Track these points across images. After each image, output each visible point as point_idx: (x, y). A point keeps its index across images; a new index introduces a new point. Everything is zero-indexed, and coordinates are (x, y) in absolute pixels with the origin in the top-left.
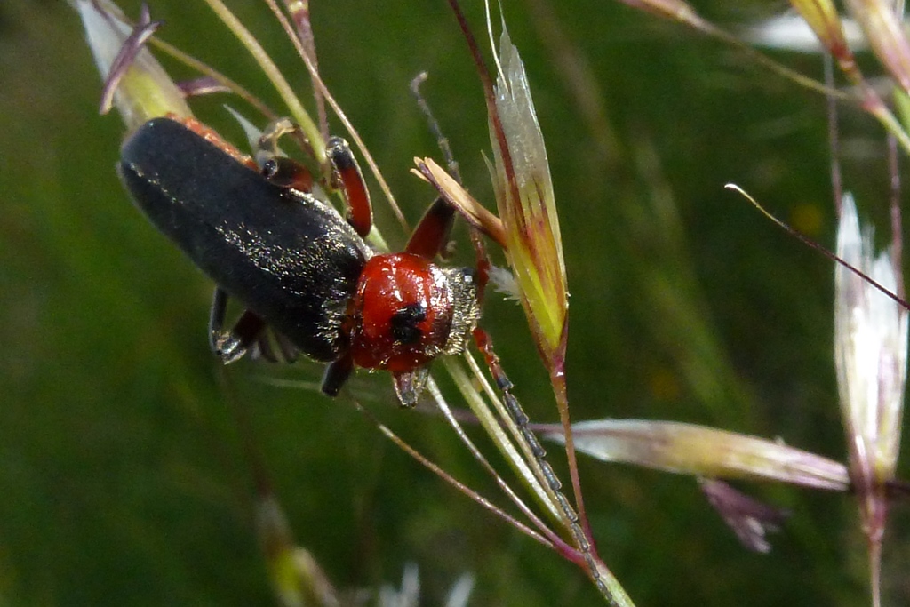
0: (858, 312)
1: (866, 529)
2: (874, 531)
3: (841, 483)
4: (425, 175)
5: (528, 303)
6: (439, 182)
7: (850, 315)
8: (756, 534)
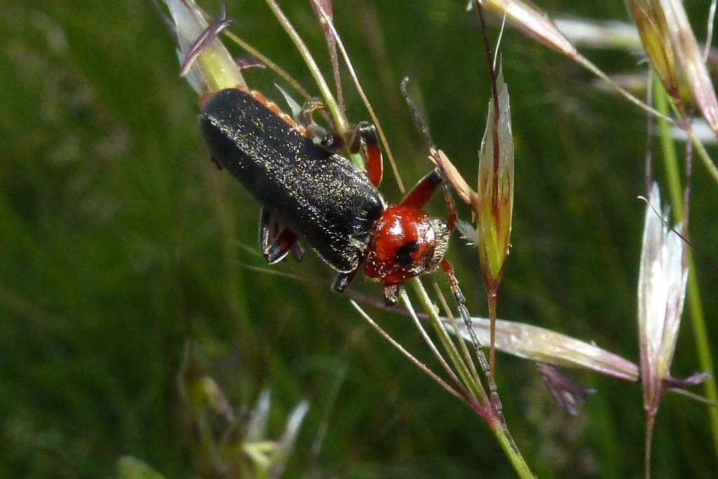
0: (656, 264)
1: (647, 407)
2: (651, 410)
3: (634, 376)
4: (437, 161)
5: (485, 249)
6: (444, 166)
7: (651, 266)
8: (569, 403)
